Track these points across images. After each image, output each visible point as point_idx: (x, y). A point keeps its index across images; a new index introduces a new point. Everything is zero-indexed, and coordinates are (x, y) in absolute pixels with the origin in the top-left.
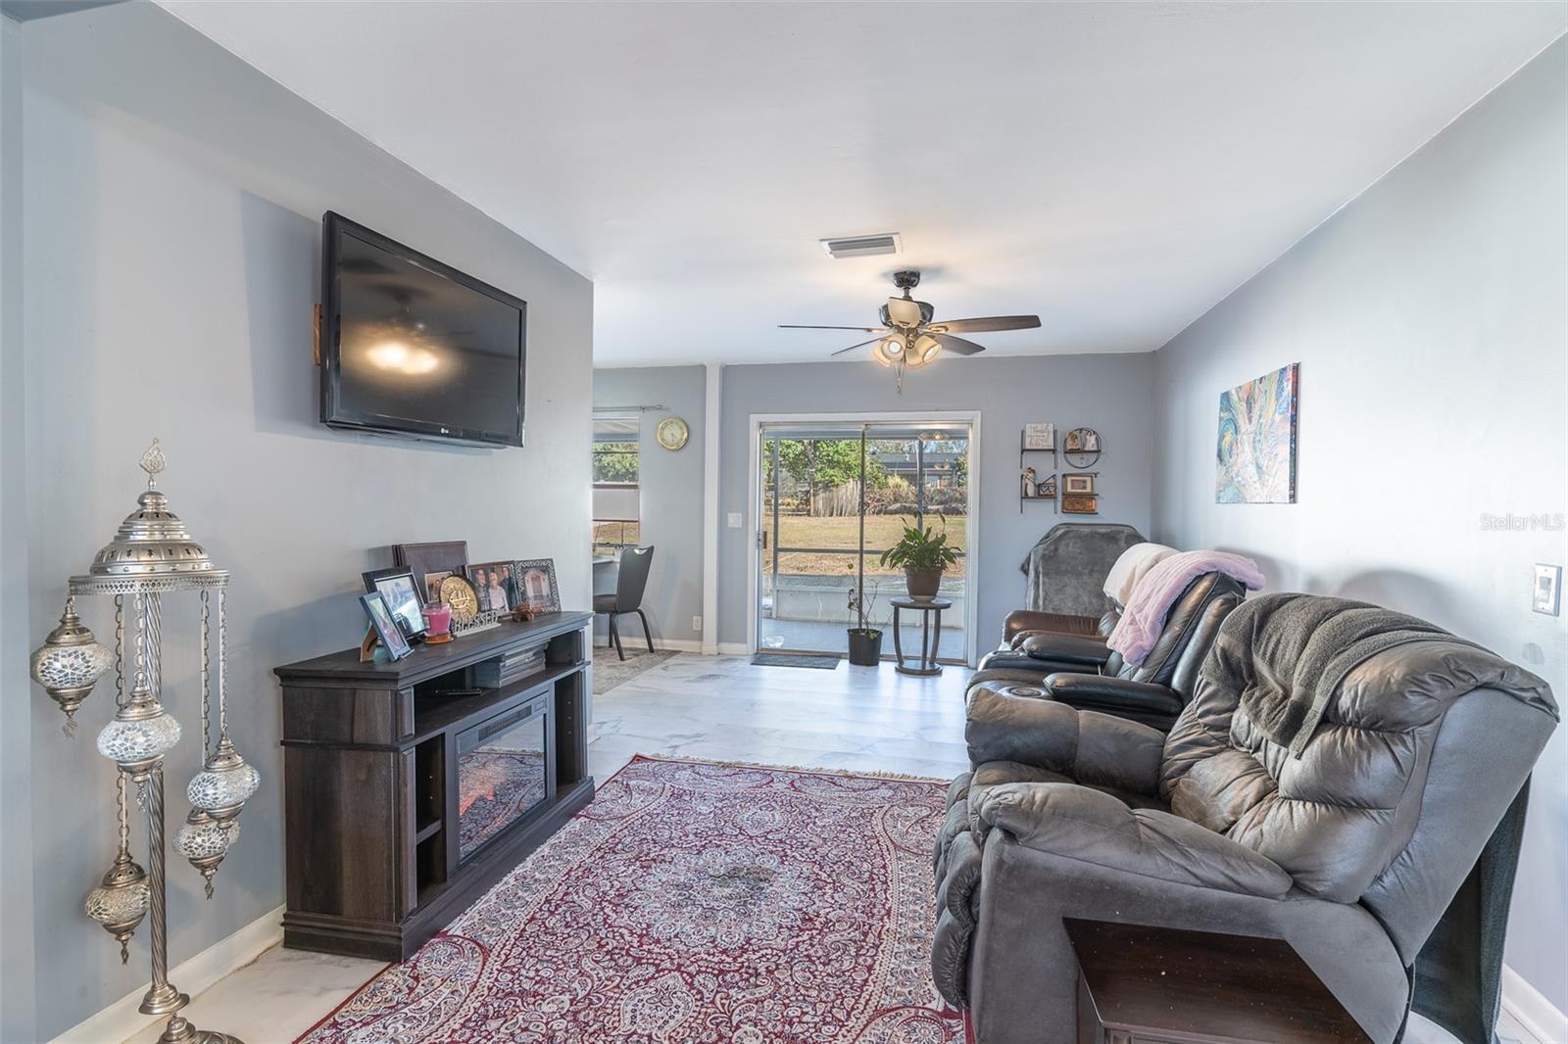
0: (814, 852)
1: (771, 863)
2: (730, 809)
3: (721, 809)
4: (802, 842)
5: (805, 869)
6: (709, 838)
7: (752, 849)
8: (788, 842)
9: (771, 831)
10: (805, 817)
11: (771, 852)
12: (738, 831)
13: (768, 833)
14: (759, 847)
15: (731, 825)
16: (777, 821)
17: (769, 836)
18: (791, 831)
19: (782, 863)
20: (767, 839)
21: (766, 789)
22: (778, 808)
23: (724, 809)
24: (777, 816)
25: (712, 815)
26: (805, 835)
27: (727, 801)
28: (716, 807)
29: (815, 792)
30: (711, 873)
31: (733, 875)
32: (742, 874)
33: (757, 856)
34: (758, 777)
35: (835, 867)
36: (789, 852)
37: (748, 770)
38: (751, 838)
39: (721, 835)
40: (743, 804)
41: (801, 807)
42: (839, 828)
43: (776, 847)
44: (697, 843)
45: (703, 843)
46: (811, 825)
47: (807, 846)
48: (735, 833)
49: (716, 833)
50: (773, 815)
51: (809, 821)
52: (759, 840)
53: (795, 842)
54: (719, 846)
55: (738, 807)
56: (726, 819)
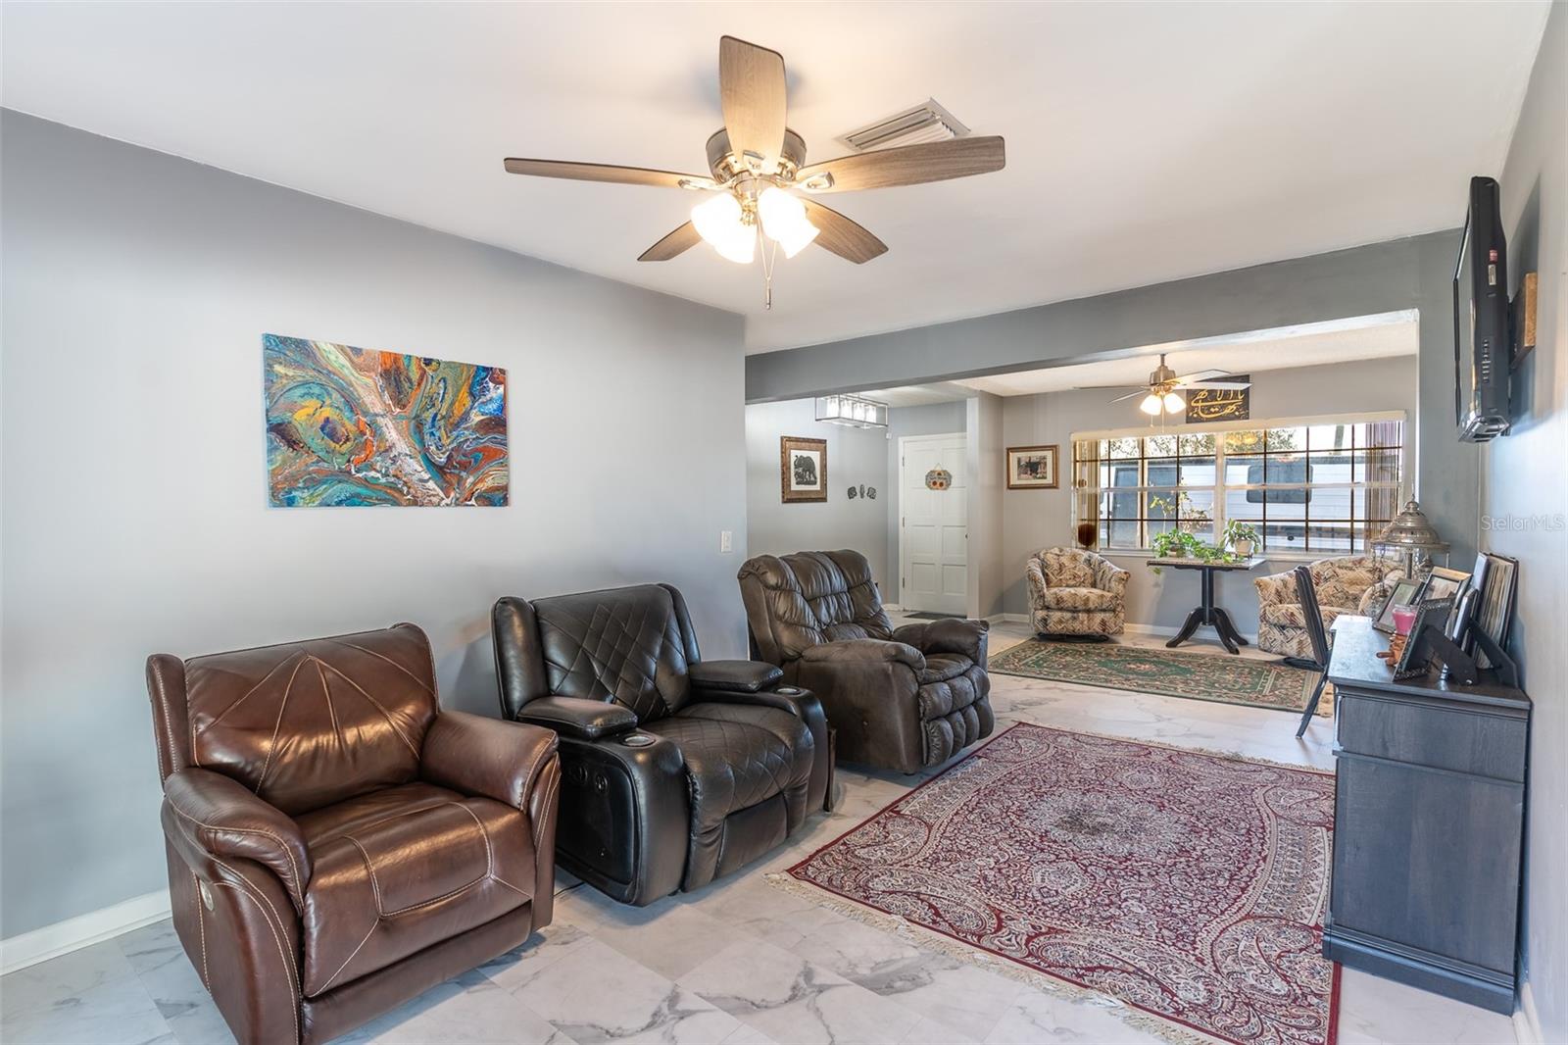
0: (1013, 835)
1: (1057, 833)
2: (1098, 899)
3: (1112, 903)
4: (1020, 845)
5: (1028, 824)
6: (1122, 867)
7: (1075, 848)
8: (1035, 849)
9: (1050, 862)
10: (1004, 871)
11: (1055, 842)
12: (1089, 870)
13: (1054, 861)
14: (1067, 849)
15: (1098, 878)
16: (1039, 874)
17: (1053, 857)
18: (1028, 858)
19: (1046, 831)
20: (1057, 856)
21: (1044, 924)
22: (1034, 889)
23: (1107, 901)
24: (1039, 878)
25: (1123, 896)
26: (1015, 851)
27: (1104, 915)
28: (1120, 908)
29: (972, 904)
30: (1115, 836)
31: (1096, 830)
32: (1087, 830)
33: (1070, 841)
34: (1052, 955)
35: (1000, 820)
36: (1037, 839)
37: (1066, 973)
38: (1074, 859)
39: (1109, 868)
40: (1081, 905)
41: (1003, 885)
42: (973, 853)
43: (1049, 846)
44: (1135, 864)
45: (1129, 863)
46: (1002, 860)
47: (1017, 841)
48: (1093, 868)
49: (1115, 872)
50: (1043, 880)
51: (1002, 866)
52: (1065, 856)
53: (1028, 848)
54: (1110, 857)
55: (1088, 901)
56: (1103, 886)
